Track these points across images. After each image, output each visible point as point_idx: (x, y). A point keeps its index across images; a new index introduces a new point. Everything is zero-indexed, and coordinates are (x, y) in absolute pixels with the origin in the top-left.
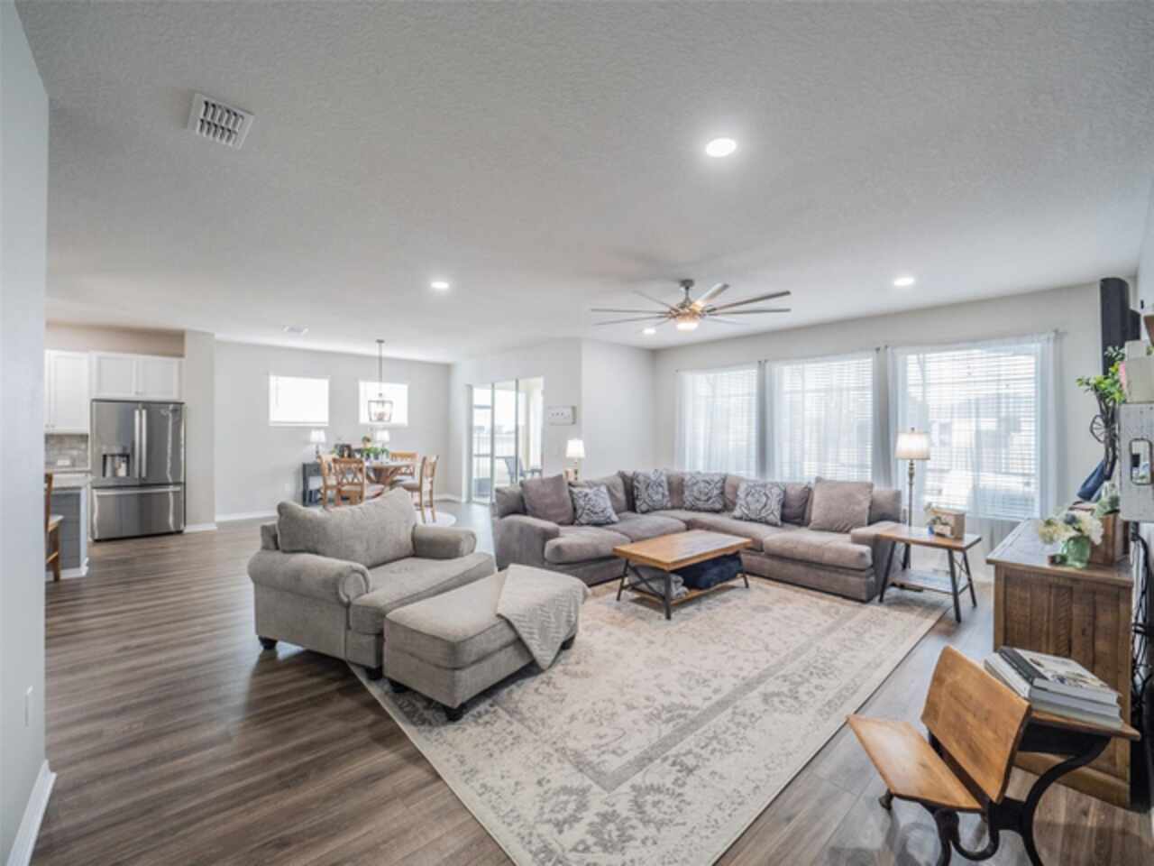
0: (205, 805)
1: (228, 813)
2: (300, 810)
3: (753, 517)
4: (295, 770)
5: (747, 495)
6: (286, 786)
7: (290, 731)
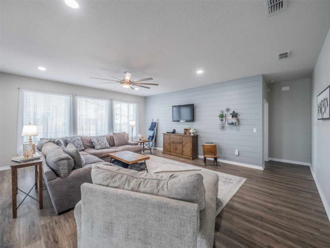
0: (285, 230)
1: (279, 223)
2: (262, 211)
3: (104, 147)
4: (257, 219)
5: (98, 141)
6: (262, 217)
7: (248, 231)
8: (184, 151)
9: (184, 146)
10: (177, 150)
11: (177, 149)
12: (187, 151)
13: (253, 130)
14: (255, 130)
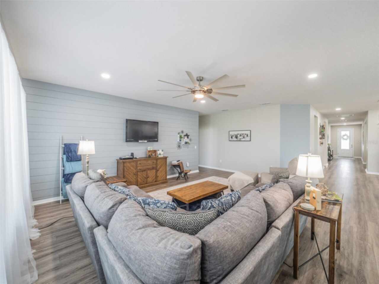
8: (158, 176)
9: (158, 171)
10: (148, 179)
11: (148, 177)
12: (162, 175)
13: (194, 147)
14: (196, 147)
